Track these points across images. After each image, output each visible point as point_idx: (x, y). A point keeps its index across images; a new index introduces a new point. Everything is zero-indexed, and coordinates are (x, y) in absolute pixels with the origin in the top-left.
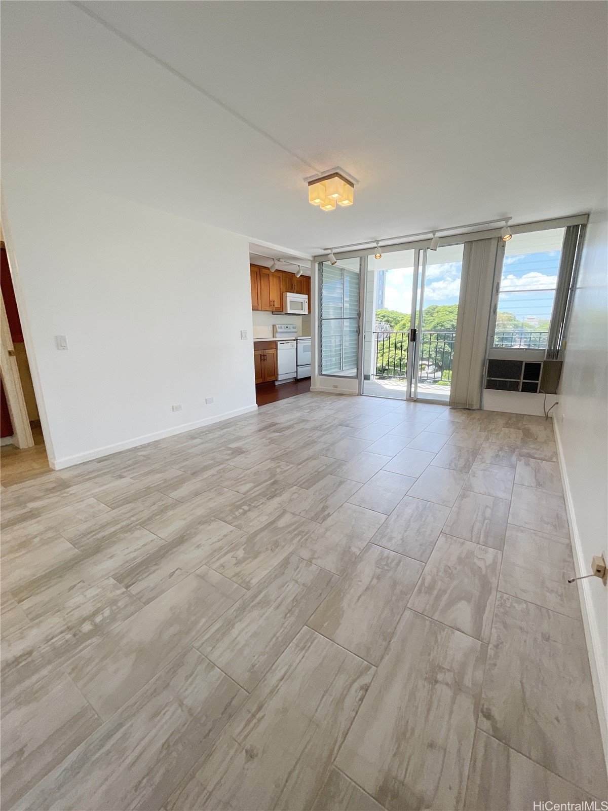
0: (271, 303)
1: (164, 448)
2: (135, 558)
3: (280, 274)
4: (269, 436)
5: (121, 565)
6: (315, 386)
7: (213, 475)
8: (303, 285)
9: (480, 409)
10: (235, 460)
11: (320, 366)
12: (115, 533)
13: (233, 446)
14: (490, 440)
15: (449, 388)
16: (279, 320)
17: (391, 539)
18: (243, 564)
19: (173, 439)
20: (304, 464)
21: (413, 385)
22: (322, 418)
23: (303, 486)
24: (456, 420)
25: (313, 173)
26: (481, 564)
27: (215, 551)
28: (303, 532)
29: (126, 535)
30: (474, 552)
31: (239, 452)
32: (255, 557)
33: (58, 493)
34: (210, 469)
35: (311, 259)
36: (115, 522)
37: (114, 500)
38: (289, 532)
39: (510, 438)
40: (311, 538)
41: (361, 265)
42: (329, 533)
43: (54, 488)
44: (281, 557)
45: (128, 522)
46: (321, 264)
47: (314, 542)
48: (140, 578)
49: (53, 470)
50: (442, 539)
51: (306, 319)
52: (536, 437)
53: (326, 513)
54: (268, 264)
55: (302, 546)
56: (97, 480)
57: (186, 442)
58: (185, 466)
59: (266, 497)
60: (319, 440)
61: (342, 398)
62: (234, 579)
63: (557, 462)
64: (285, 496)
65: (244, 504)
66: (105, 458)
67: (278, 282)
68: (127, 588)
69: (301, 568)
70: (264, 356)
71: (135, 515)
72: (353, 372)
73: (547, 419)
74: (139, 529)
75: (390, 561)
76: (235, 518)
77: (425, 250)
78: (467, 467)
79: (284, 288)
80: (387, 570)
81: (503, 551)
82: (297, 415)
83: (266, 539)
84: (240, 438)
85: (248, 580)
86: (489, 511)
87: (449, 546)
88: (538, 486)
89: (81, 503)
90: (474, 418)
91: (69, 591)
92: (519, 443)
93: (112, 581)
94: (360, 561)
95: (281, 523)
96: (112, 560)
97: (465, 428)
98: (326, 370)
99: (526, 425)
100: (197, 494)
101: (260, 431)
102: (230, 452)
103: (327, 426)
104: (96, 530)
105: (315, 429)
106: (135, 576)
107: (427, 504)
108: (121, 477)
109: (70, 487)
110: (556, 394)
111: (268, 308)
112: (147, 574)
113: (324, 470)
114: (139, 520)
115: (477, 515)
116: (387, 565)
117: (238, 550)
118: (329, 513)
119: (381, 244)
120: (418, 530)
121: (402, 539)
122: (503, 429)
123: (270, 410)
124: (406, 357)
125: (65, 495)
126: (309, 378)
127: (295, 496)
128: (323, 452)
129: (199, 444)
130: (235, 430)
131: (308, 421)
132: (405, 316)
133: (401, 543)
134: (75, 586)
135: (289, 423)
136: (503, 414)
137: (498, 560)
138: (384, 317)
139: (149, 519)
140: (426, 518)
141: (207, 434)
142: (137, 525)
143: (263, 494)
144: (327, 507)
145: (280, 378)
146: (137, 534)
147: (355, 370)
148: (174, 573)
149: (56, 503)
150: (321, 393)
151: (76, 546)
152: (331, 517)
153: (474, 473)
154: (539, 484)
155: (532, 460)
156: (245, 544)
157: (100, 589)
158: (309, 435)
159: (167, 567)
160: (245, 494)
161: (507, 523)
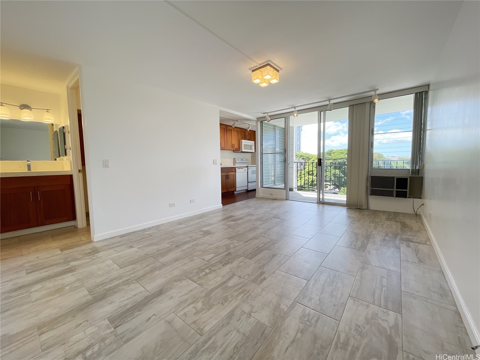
0: (233, 146)
1: (161, 230)
2: (126, 305)
3: (238, 130)
4: (227, 224)
5: (115, 310)
6: (258, 194)
7: (189, 248)
8: (251, 135)
9: (368, 209)
10: (204, 238)
11: (262, 182)
12: (118, 285)
13: (205, 229)
14: (378, 229)
15: (345, 196)
16: (238, 155)
17: (310, 299)
18: (201, 314)
19: (168, 224)
20: (249, 242)
21: (321, 194)
22: (262, 213)
23: (248, 257)
24: (352, 216)
25: (255, 64)
26: (385, 325)
27: (182, 302)
28: (246, 291)
29: (125, 287)
30: (378, 314)
31: (208, 233)
32: (209, 309)
33: (91, 256)
34: (188, 244)
35: (256, 120)
36: (120, 277)
37: (124, 262)
38: (235, 290)
39: (391, 228)
40: (251, 296)
41: (285, 122)
42: (264, 293)
43: (89, 253)
44: (229, 310)
45: (129, 277)
46: (262, 122)
47: (253, 299)
48: (126, 321)
49: (93, 242)
50: (350, 302)
51: (254, 154)
52: (411, 228)
53: (263, 277)
54: (230, 124)
55: (244, 302)
56: (116, 249)
57: (176, 226)
58: (172, 241)
59: (222, 264)
60: (260, 227)
61: (275, 201)
62: (192, 326)
63: (431, 245)
64: (235, 264)
65: (206, 268)
66: (124, 235)
67: (237, 133)
68: (115, 328)
69: (242, 320)
70: (228, 176)
71: (134, 273)
72: (282, 186)
73: (416, 216)
74: (135, 283)
75: (311, 317)
76: (200, 278)
77: (324, 111)
78: (363, 248)
79: (240, 137)
80: (308, 325)
81: (401, 314)
82: (247, 211)
83: (218, 296)
84: (209, 225)
85: (202, 327)
86: (384, 280)
87: (357, 307)
88: (420, 263)
89: (103, 263)
90: (364, 215)
91: (76, 328)
92: (399, 231)
93: (107, 322)
94: (288, 316)
95: (231, 283)
96: (111, 305)
97: (358, 221)
98: (266, 184)
99: (402, 219)
100: (176, 260)
101: (222, 220)
102: (202, 233)
103: (265, 218)
104: (106, 283)
105: (257, 220)
106: (123, 319)
107: (336, 273)
108: (131, 247)
109: (100, 252)
110: (421, 198)
111: (231, 148)
112: (131, 318)
113: (262, 247)
114: (136, 277)
115: (376, 283)
116: (308, 321)
117: (198, 302)
118: (265, 277)
119: (297, 109)
120: (331, 293)
121: (319, 300)
122: (386, 222)
123: (230, 208)
124: (316, 180)
125: (95, 258)
126: (255, 190)
127: (242, 264)
128: (262, 235)
129: (183, 228)
130: (207, 219)
131: (253, 215)
132: (314, 156)
133: (318, 303)
134: (81, 324)
135: (241, 216)
136: (384, 212)
137: (399, 322)
138: (301, 156)
139: (142, 276)
140: (337, 284)
141: (189, 222)
142: (133, 280)
143: (220, 262)
144: (264, 273)
145: (237, 189)
146: (132, 286)
147: (284, 185)
148: (150, 318)
149: (88, 262)
150: (262, 198)
151: (91, 294)
152: (266, 280)
153: (369, 251)
154: (420, 261)
155: (411, 244)
156: (203, 298)
157: (97, 328)
158: (253, 224)
159: (147, 313)
160: (208, 261)
161: (401, 291)
